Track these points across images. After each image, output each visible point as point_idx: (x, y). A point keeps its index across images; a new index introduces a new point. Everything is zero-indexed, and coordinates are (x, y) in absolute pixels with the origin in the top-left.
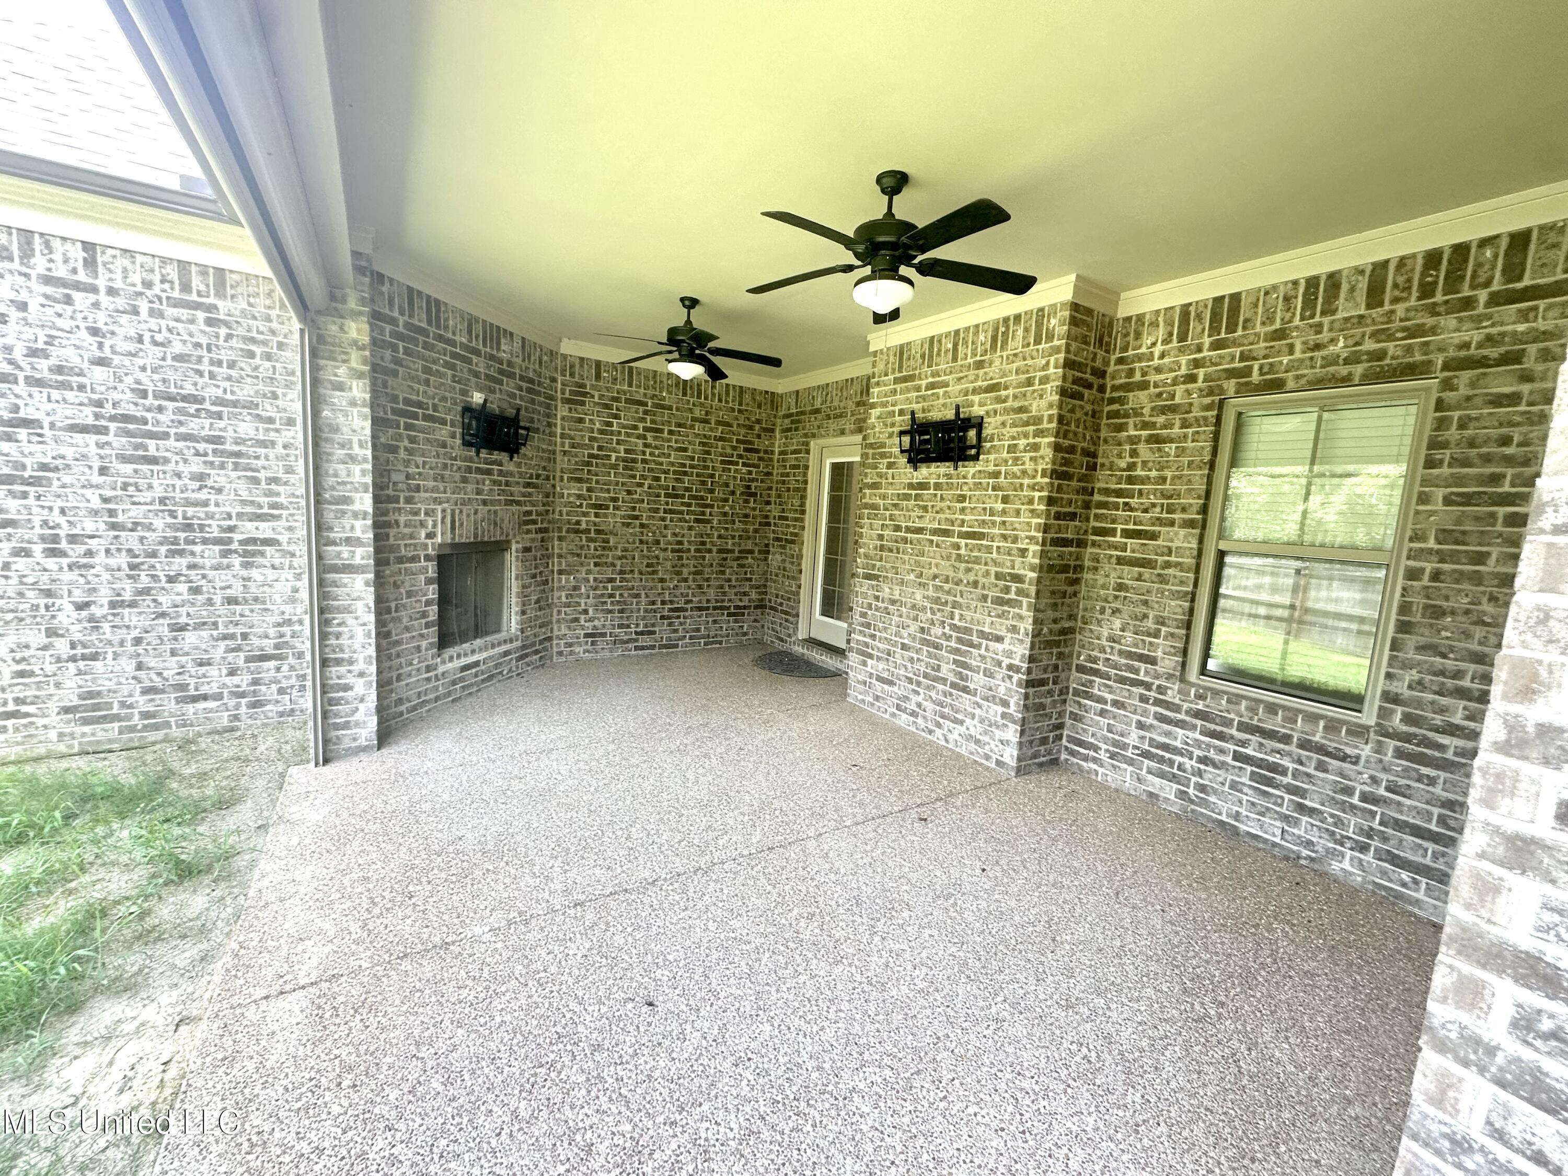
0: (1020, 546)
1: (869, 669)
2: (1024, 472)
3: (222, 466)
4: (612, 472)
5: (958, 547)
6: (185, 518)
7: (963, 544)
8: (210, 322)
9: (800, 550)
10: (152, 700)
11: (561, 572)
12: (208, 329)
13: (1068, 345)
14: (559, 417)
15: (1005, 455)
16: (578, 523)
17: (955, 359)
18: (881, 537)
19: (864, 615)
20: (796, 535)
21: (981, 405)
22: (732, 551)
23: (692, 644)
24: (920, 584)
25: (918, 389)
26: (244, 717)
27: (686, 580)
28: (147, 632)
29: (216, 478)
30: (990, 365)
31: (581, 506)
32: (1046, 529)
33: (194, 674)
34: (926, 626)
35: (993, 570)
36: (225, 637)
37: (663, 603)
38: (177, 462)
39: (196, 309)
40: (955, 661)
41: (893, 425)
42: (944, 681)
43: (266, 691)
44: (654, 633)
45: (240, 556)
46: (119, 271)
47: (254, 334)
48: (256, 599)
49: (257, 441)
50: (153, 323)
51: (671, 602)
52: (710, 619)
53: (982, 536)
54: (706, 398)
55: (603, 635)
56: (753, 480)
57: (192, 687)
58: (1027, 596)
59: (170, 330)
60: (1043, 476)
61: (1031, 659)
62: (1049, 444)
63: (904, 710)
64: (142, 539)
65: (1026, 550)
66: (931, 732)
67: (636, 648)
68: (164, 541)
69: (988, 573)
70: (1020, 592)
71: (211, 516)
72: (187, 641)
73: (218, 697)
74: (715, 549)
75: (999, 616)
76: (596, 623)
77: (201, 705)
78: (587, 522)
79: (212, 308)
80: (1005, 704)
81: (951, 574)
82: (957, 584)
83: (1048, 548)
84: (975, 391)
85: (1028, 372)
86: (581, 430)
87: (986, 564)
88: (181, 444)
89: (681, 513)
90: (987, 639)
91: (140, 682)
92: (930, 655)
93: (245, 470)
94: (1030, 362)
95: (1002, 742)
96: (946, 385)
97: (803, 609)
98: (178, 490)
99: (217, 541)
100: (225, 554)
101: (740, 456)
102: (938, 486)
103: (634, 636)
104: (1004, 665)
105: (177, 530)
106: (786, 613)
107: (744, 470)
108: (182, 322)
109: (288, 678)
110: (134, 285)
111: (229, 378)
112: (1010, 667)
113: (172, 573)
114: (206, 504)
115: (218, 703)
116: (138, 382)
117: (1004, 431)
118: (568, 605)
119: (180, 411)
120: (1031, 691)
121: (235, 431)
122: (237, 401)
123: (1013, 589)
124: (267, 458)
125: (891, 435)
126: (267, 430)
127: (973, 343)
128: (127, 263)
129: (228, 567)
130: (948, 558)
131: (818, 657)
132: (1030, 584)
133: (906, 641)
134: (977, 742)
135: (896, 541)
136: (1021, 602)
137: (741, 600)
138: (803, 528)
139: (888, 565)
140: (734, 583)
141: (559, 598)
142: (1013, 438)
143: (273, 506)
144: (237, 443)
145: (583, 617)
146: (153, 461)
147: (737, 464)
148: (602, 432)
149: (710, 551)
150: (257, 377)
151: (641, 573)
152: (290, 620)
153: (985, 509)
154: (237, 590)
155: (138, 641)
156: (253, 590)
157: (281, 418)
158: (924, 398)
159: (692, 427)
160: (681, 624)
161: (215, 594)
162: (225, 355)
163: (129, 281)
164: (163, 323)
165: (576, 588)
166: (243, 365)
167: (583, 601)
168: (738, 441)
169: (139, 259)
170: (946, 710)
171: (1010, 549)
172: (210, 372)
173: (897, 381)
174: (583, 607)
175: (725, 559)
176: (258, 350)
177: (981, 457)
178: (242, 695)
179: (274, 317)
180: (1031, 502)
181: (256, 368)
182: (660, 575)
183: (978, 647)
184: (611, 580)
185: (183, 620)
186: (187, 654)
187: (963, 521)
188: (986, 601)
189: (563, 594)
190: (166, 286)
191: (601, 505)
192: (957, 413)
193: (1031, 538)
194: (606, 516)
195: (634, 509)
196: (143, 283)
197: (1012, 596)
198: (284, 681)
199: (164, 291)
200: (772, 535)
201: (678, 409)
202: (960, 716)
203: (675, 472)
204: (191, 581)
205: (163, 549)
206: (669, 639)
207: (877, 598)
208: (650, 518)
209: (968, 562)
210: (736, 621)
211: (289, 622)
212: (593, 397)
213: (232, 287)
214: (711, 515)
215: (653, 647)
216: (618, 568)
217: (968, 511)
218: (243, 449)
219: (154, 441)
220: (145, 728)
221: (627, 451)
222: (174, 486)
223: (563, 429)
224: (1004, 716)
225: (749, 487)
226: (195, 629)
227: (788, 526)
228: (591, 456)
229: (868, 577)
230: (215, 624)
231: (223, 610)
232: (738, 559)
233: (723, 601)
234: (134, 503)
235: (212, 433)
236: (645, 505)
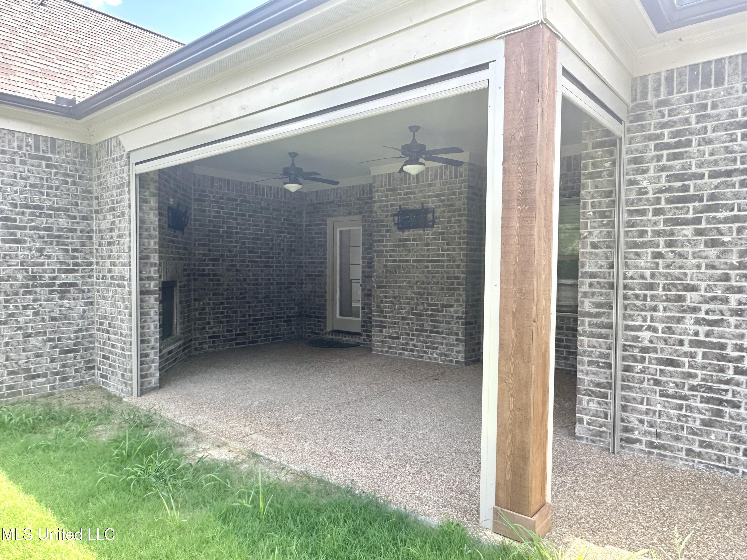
0: (456, 264)
1: (384, 334)
2: (455, 232)
3: (51, 244)
4: (221, 239)
5: (427, 267)
6: (32, 273)
7: (430, 266)
8: (48, 166)
9: (325, 280)
10: (13, 378)
11: (195, 300)
12: (47, 170)
13: (468, 179)
14: (193, 209)
15: (446, 225)
16: (204, 270)
17: (418, 182)
18: (386, 266)
19: (378, 306)
20: (322, 271)
21: (433, 203)
22: (284, 284)
23: (265, 340)
24: (409, 286)
25: (400, 195)
26: (57, 387)
27: (260, 302)
28: (12, 338)
29: (49, 250)
30: (435, 186)
31: (205, 260)
32: (467, 255)
33: (33, 362)
34: (415, 306)
35: (445, 275)
36: (50, 340)
37: (250, 316)
38: (30, 242)
39: (41, 160)
40: (431, 320)
41: (387, 211)
42: (426, 331)
43: (70, 371)
44: (245, 334)
45: (58, 293)
46: (7, 141)
47: (68, 172)
48: (65, 318)
49: (68, 229)
50: (21, 168)
51: (254, 315)
52: (275, 324)
53: (439, 261)
54: (267, 196)
55: (218, 337)
56: (294, 241)
57: (32, 370)
58: (462, 285)
59: (29, 171)
60: (464, 233)
61: (467, 313)
62: (465, 220)
63: (406, 350)
64: (11, 285)
65: (460, 265)
66: (422, 357)
67: (237, 344)
68: (22, 286)
69: (443, 277)
70: (458, 284)
71: (45, 271)
72: (31, 343)
73: (45, 375)
74: (275, 283)
75: (449, 296)
76: (215, 330)
77: (37, 380)
78: (209, 269)
79: (49, 159)
80: (457, 334)
81: (425, 280)
82: (428, 284)
83: (468, 264)
84: (429, 197)
85: (452, 189)
86: (204, 217)
87: (442, 273)
88: (32, 232)
89: (256, 262)
90: (446, 307)
91: (7, 368)
92: (417, 320)
93: (62, 245)
94: (453, 185)
95: (457, 352)
96: (415, 193)
97: (328, 314)
98: (30, 258)
99: (48, 285)
100: (51, 292)
101: (286, 228)
102: (414, 240)
103: (234, 337)
104: (455, 317)
105: (28, 280)
106: (318, 317)
107: (288, 236)
108: (35, 167)
109: (80, 362)
110: (14, 148)
111: (56, 196)
112: (457, 318)
113: (25, 304)
114: (43, 264)
115: (44, 379)
116: (13, 199)
117: (445, 214)
118: (199, 319)
119: (32, 214)
120: (468, 326)
121: (58, 224)
122: (60, 208)
123: (456, 283)
124: (72, 238)
125: (387, 216)
126: (73, 223)
127: (426, 175)
128: (10, 137)
129: (52, 300)
130: (423, 273)
131: (343, 338)
132: (463, 280)
133: (404, 316)
134: (446, 355)
135: (395, 268)
136: (459, 288)
137: (290, 312)
138: (326, 267)
139: (391, 280)
140: (286, 302)
141: (195, 315)
142: (449, 217)
143: (75, 264)
144: (58, 231)
145: (207, 326)
146: (18, 241)
147: (284, 232)
148: (214, 217)
149: (272, 284)
150: (69, 194)
151: (237, 299)
152: (81, 329)
153: (439, 249)
154: (56, 313)
155: (7, 344)
156: (64, 312)
157: (79, 216)
158: (403, 199)
159: (261, 213)
160: (259, 328)
161: (46, 315)
162: (55, 184)
163: (11, 146)
164: (26, 168)
165: (204, 309)
166: (62, 188)
167: (207, 317)
168: (284, 219)
169: (16, 135)
170: (428, 344)
171: (452, 265)
172: (47, 193)
173: (388, 190)
174: (207, 320)
175: (281, 288)
176: (70, 180)
177: (435, 226)
178: (57, 374)
179: (77, 163)
180: (460, 244)
181: (68, 190)
182: (247, 300)
183: (442, 311)
184: (222, 303)
185: (30, 331)
186: (31, 351)
187: (429, 255)
188: (443, 290)
189: (197, 313)
190: (28, 148)
191: (216, 259)
192: (423, 206)
193: (461, 260)
194: (218, 265)
195: (232, 261)
196: (18, 147)
197: (455, 286)
198: (78, 365)
199: (27, 151)
200: (304, 273)
201: (253, 202)
202: (436, 346)
203: (253, 239)
204: (34, 309)
205: (22, 291)
206: (253, 338)
207: (386, 297)
208: (241, 266)
209: (433, 273)
210: (288, 325)
211: (81, 330)
212: (210, 197)
213: (58, 147)
214: (272, 263)
215: (244, 343)
216: (225, 296)
217: (431, 250)
218: (62, 233)
219: (19, 231)
220: (9, 395)
221: (228, 228)
222: (28, 255)
223: (195, 216)
224: (457, 340)
225: (291, 246)
226: (35, 336)
227: (315, 267)
228: (209, 231)
229: (379, 287)
230: (45, 332)
231: (49, 323)
232: (286, 288)
233: (280, 313)
234: (8, 266)
235: (47, 225)
236: (238, 258)
